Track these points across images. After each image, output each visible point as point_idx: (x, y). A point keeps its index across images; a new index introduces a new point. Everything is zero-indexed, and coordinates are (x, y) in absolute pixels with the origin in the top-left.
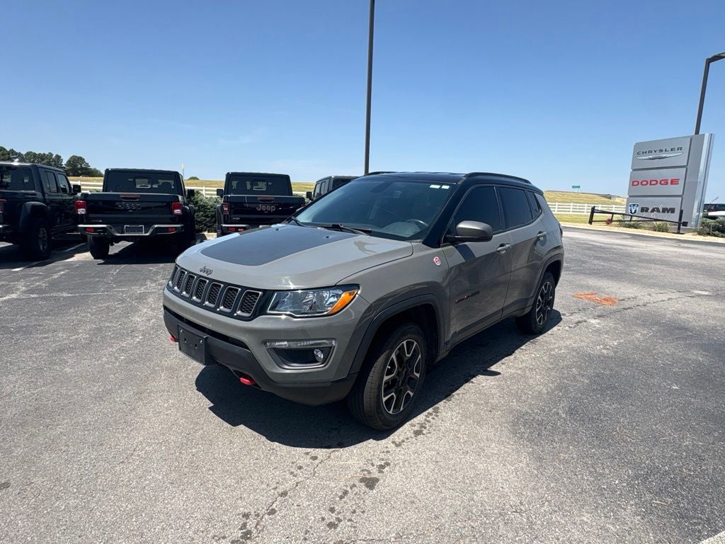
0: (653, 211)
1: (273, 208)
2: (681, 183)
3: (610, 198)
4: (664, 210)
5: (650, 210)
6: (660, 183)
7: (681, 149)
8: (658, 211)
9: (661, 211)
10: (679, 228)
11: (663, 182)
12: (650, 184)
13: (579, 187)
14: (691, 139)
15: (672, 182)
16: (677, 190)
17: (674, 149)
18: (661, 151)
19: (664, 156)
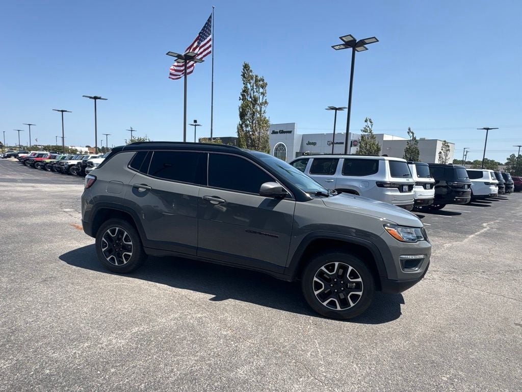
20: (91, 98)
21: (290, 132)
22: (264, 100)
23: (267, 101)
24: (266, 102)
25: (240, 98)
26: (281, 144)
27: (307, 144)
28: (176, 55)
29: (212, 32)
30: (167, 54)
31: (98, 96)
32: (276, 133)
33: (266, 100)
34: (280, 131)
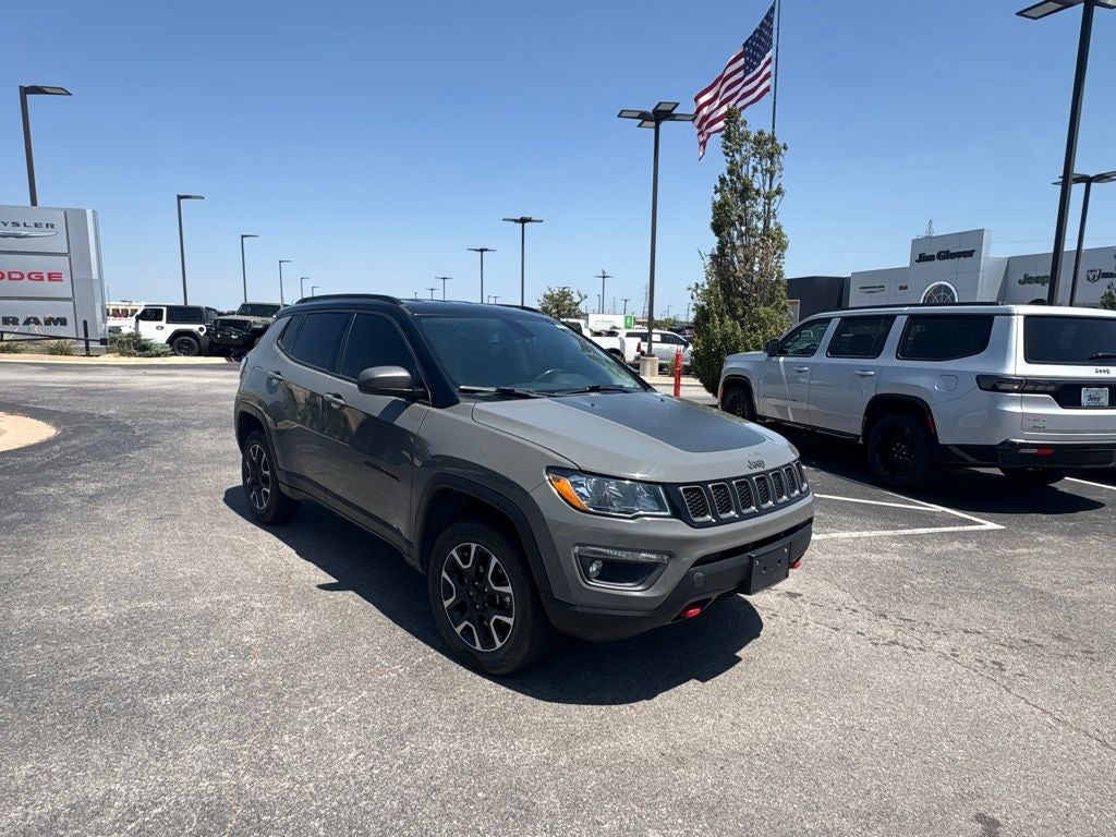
0: (27, 322)
2: (66, 278)
4: (48, 322)
5: (21, 322)
6: (29, 278)
7: (52, 226)
8: (37, 322)
9: (42, 322)
10: (87, 348)
11: (33, 276)
12: (10, 278)
14: (65, 214)
15: (51, 277)
16: (63, 289)
17: (41, 224)
18: (16, 224)
19: (24, 233)
20: (516, 221)
21: (969, 254)
22: (775, 188)
23: (783, 187)
24: (779, 192)
25: (716, 187)
26: (941, 286)
27: (1020, 282)
28: (637, 115)
29: (774, 42)
30: (619, 116)
31: (527, 216)
32: (931, 258)
33: (780, 184)
34: (939, 254)
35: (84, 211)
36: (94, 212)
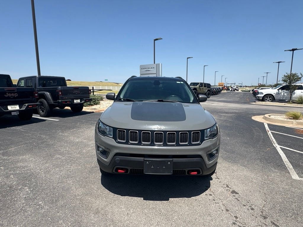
1: (16, 95)
3: (118, 84)
13: (107, 80)
14: (156, 65)
17: (152, 68)
18: (148, 68)
19: (149, 70)
20: (290, 50)
35: (159, 64)
36: (161, 64)
